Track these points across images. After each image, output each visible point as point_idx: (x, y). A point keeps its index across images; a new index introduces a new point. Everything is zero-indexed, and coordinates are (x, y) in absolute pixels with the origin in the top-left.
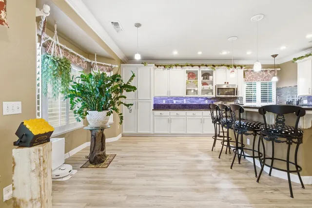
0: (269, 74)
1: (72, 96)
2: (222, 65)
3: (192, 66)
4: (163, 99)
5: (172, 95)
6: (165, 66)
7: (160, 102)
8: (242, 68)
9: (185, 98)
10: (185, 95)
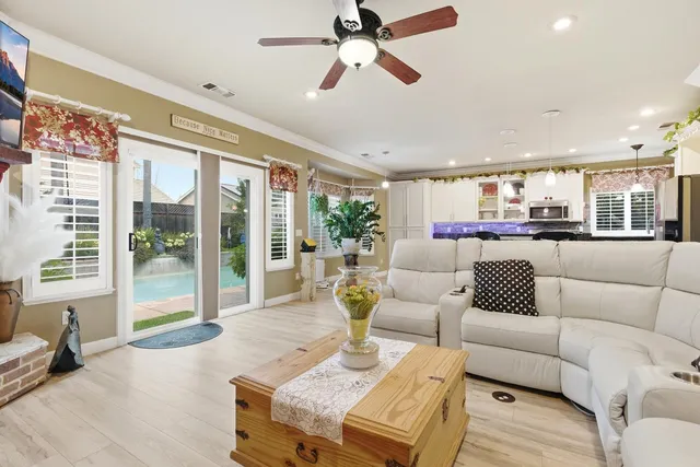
0: (648, 175)
1: (330, 225)
2: (539, 170)
3: (487, 175)
4: (447, 226)
5: (457, 220)
6: (445, 180)
7: (442, 231)
8: (578, 172)
9: (480, 224)
10: (477, 220)
